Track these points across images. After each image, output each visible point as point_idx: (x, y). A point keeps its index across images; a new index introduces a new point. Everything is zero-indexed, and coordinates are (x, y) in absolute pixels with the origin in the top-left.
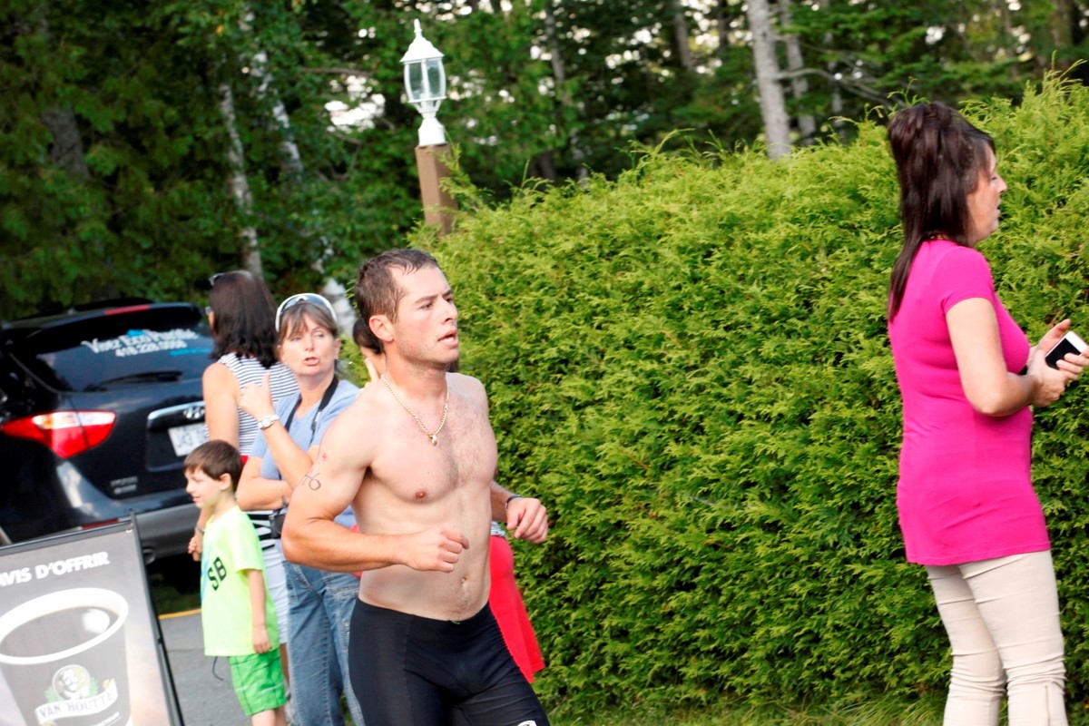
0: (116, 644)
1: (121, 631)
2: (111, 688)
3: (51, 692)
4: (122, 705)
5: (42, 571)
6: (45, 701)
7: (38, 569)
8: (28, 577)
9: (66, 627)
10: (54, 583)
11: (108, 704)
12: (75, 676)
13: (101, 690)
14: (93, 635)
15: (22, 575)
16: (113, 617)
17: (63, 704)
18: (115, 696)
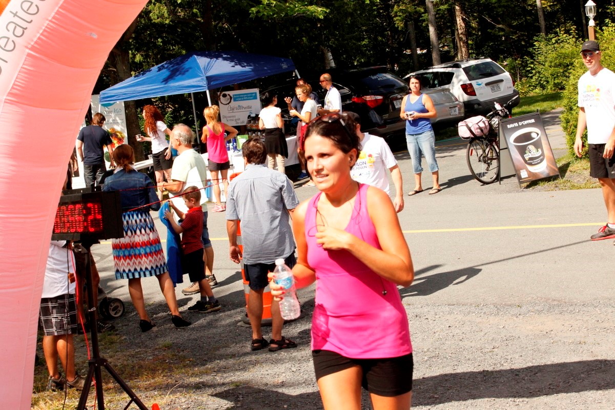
0: (539, 140)
1: (540, 138)
2: (540, 150)
3: (527, 151)
4: (543, 154)
5: (520, 124)
6: (526, 153)
7: (519, 123)
8: (517, 125)
9: (527, 137)
10: (523, 126)
11: (540, 154)
12: (531, 147)
13: (538, 151)
14: (534, 138)
15: (516, 125)
16: (538, 134)
17: (530, 154)
18: (541, 153)
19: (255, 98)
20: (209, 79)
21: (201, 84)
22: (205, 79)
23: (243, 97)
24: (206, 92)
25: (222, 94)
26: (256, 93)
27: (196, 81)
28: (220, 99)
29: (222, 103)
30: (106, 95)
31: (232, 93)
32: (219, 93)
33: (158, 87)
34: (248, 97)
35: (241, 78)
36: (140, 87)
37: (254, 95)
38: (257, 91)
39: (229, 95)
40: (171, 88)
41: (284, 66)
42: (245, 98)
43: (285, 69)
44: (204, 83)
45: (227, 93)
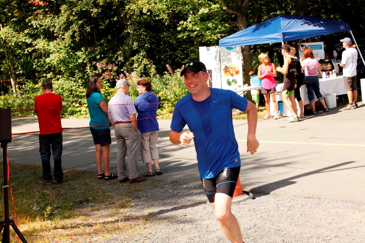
19: (321, 48)
20: (284, 34)
21: (279, 37)
22: (282, 34)
23: (314, 47)
24: (281, 42)
25: (301, 45)
26: (321, 45)
27: (276, 35)
28: (299, 48)
29: (301, 51)
30: (223, 42)
31: (306, 44)
32: (299, 44)
33: (254, 38)
34: (316, 47)
35: (308, 34)
36: (244, 37)
37: (320, 46)
38: (322, 43)
39: (305, 45)
40: (261, 39)
41: (342, 28)
42: (315, 48)
43: (343, 30)
44: (281, 37)
45: (304, 44)
